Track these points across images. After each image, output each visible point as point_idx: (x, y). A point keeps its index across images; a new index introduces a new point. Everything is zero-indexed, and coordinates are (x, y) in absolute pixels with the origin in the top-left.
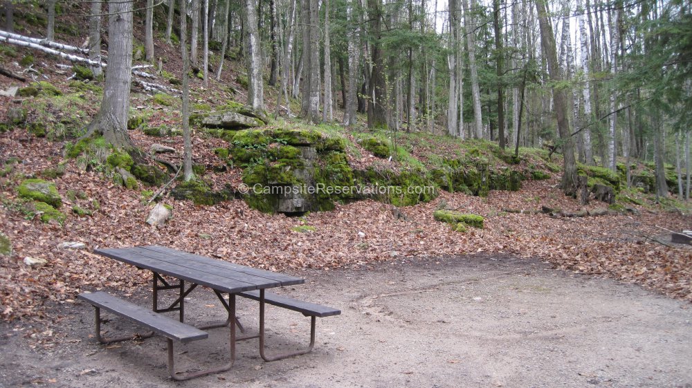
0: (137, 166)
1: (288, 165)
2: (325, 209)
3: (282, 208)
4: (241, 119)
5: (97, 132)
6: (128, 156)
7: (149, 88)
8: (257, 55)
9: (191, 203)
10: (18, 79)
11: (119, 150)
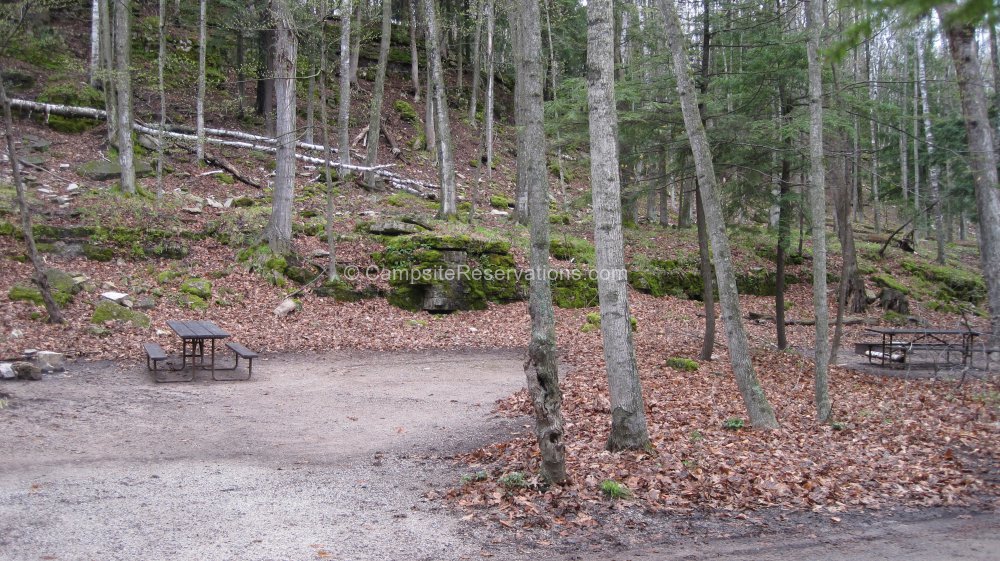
0: (290, 269)
2: (476, 309)
3: (426, 306)
4: (401, 227)
5: (264, 241)
6: (283, 259)
8: (447, 160)
9: (332, 299)
10: (254, 186)
11: (277, 256)
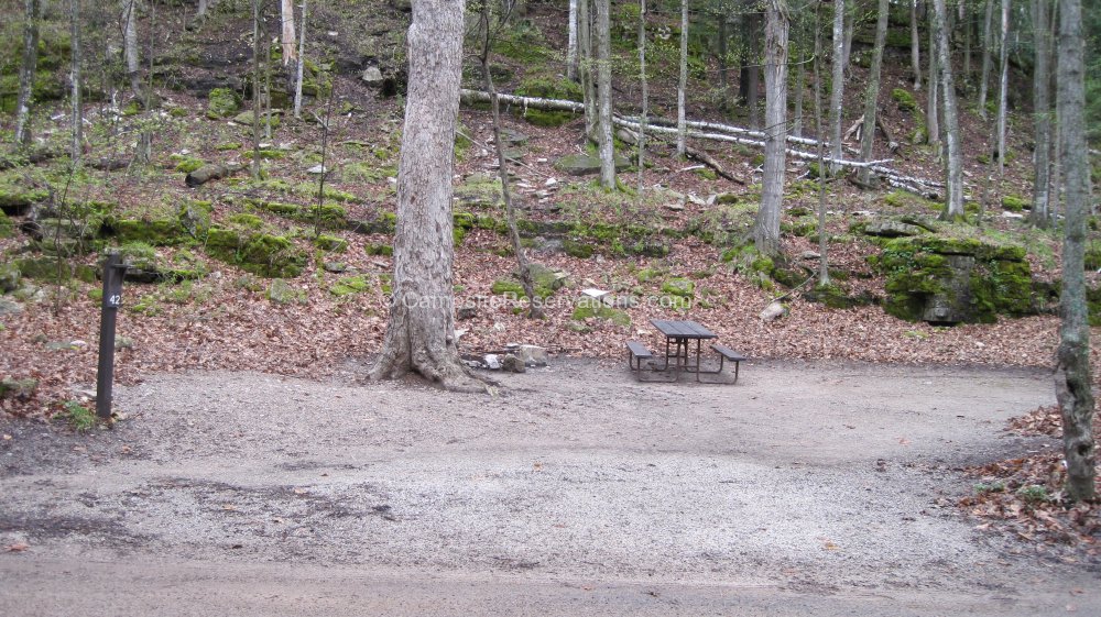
0: (778, 271)
1: (931, 273)
2: (984, 322)
3: (926, 317)
4: (901, 228)
5: (750, 240)
6: (770, 261)
7: (896, 184)
8: (954, 154)
9: (822, 305)
10: (737, 182)
11: (763, 256)
